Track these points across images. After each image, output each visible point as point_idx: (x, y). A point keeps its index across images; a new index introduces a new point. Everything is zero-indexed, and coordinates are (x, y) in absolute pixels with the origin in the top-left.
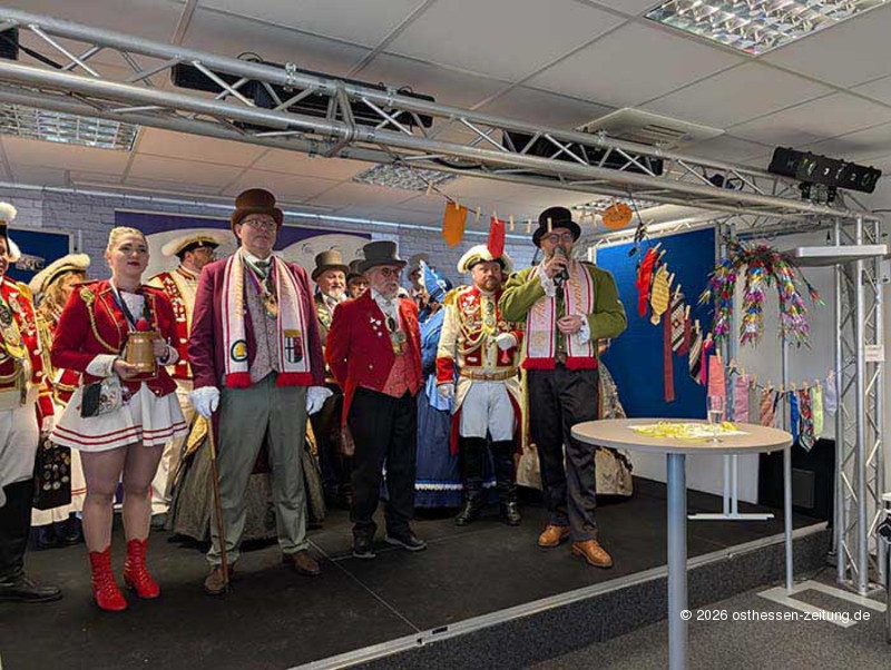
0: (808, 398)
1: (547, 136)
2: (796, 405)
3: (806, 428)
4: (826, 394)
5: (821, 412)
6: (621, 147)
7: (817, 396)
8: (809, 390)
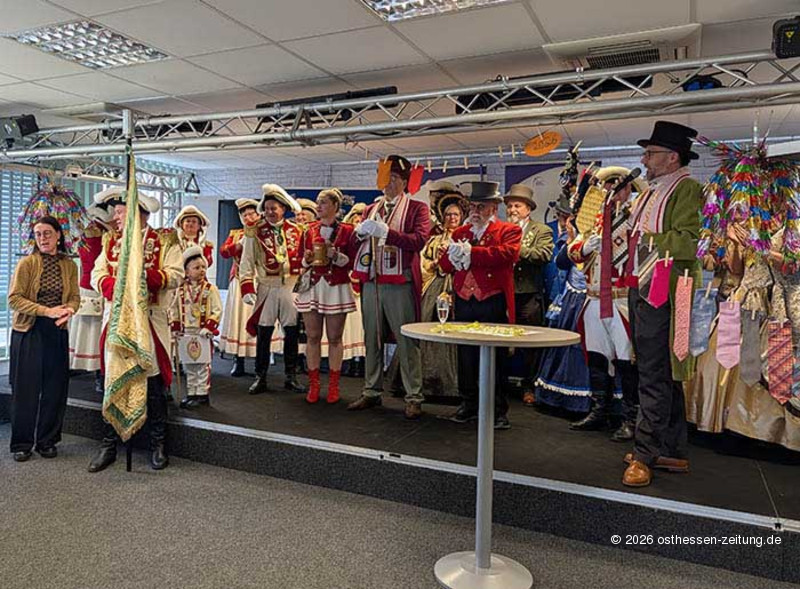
6: (530, 84)
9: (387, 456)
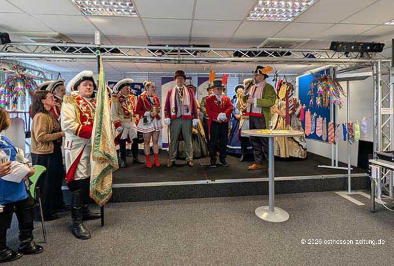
0: (352, 126)
1: (239, 51)
2: (345, 129)
3: (350, 137)
4: (361, 125)
5: (359, 132)
6: (265, 50)
7: (357, 126)
8: (352, 124)
9: (210, 182)
